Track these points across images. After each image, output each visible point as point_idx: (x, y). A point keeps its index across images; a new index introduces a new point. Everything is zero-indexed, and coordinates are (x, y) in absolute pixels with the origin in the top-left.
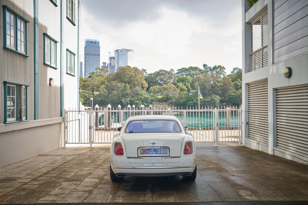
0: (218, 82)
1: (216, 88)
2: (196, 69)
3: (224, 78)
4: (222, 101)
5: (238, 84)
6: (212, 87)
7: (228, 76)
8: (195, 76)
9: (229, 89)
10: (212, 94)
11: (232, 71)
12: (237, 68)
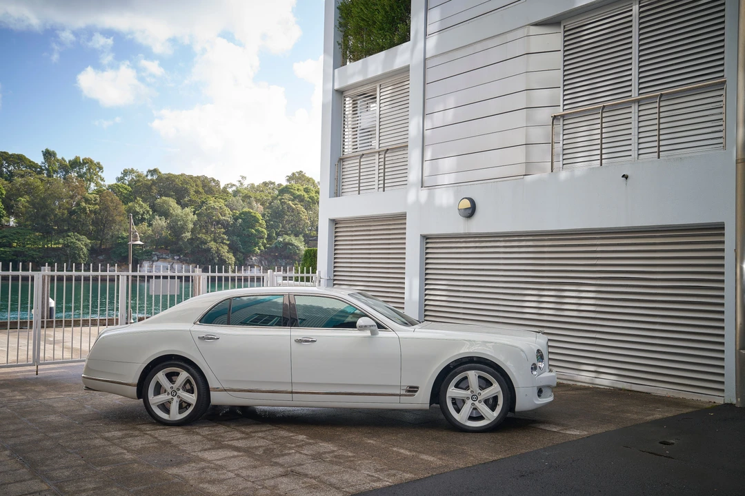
0: (87, 201)
1: (83, 216)
2: (19, 159)
3: (99, 192)
4: (93, 252)
5: (138, 209)
6: (71, 213)
7: (111, 187)
8: (18, 180)
9: (114, 221)
10: (69, 230)
11: (120, 175)
12: (132, 171)
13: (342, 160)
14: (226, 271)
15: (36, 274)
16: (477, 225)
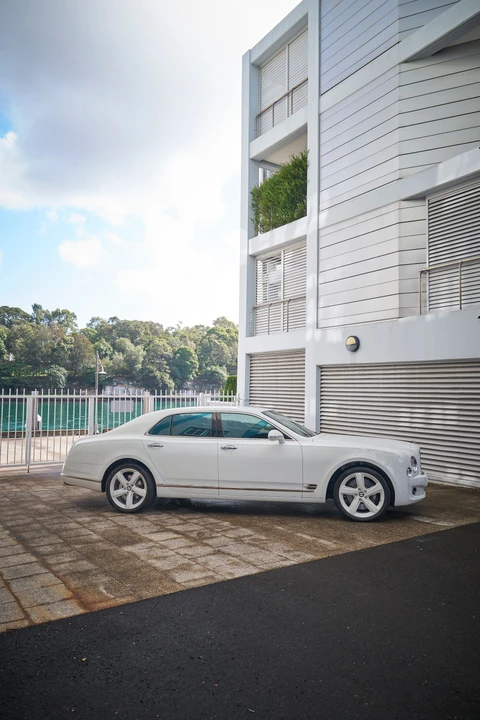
0: (65, 341)
1: (62, 353)
2: (17, 311)
3: (73, 335)
4: (70, 379)
5: (102, 347)
6: (54, 350)
7: (82, 331)
8: (16, 327)
9: (84, 356)
10: (52, 363)
11: (89, 322)
12: (98, 319)
13: (255, 308)
14: (168, 394)
15: (28, 396)
16: (360, 358)
